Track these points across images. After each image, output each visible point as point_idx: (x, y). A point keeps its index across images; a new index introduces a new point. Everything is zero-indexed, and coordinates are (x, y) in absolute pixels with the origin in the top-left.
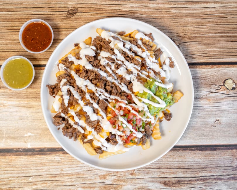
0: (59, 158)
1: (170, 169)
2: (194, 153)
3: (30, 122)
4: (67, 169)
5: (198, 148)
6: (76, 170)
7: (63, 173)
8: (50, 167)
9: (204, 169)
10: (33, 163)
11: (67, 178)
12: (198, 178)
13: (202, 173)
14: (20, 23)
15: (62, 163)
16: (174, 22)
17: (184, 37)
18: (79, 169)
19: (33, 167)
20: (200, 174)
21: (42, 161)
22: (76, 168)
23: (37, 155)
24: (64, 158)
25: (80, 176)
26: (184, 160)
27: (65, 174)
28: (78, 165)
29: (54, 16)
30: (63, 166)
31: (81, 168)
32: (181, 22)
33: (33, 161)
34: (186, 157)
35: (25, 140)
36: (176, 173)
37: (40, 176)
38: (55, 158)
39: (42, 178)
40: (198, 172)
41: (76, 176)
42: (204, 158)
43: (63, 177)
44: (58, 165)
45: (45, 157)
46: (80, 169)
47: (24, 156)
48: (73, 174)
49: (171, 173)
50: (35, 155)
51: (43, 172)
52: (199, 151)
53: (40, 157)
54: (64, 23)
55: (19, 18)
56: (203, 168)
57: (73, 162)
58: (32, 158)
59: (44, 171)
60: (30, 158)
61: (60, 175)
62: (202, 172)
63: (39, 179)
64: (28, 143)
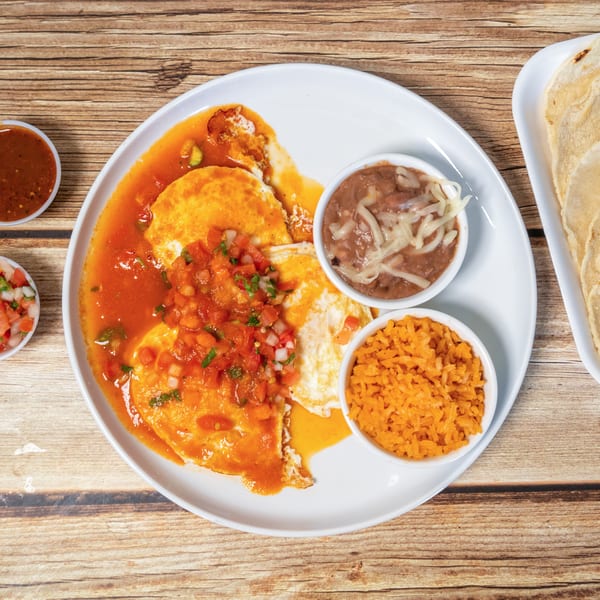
0: (122, 524)
1: (474, 561)
2: (546, 510)
3: (34, 410)
4: (148, 561)
5: (561, 493)
6: (177, 563)
7: (136, 575)
8: (94, 553)
9: (578, 561)
10: (40, 543)
11: (147, 589)
12: (560, 589)
13: (573, 571)
14: (13, 105)
15: (132, 541)
16: (480, 108)
17: (511, 151)
18: (185, 562)
19: (40, 554)
20: (568, 577)
21: (66, 534)
22: (177, 559)
23: (53, 514)
24: (139, 525)
25: (188, 584)
26: (516, 531)
27: (141, 576)
28: (183, 549)
29: (119, 84)
30: (135, 552)
31: (193, 558)
32: (501, 108)
33: (39, 534)
34: (522, 521)
35: (18, 465)
36: (492, 573)
37: (62, 585)
38: (109, 524)
39: (67, 589)
40: (562, 569)
41: (175, 582)
42: (578, 523)
43: (134, 588)
44: (118, 549)
45: (78, 522)
46: (190, 561)
47: (10, 519)
48: (167, 577)
49: (475, 572)
50: (46, 514)
51: (71, 570)
52: (562, 503)
53: (61, 520)
54: (147, 105)
55: (11, 87)
56: (576, 556)
57: (168, 537)
58: (35, 525)
59: (75, 569)
60: (31, 524)
61: (125, 580)
62: (572, 568)
63: (55, 594)
64: (23, 477)
